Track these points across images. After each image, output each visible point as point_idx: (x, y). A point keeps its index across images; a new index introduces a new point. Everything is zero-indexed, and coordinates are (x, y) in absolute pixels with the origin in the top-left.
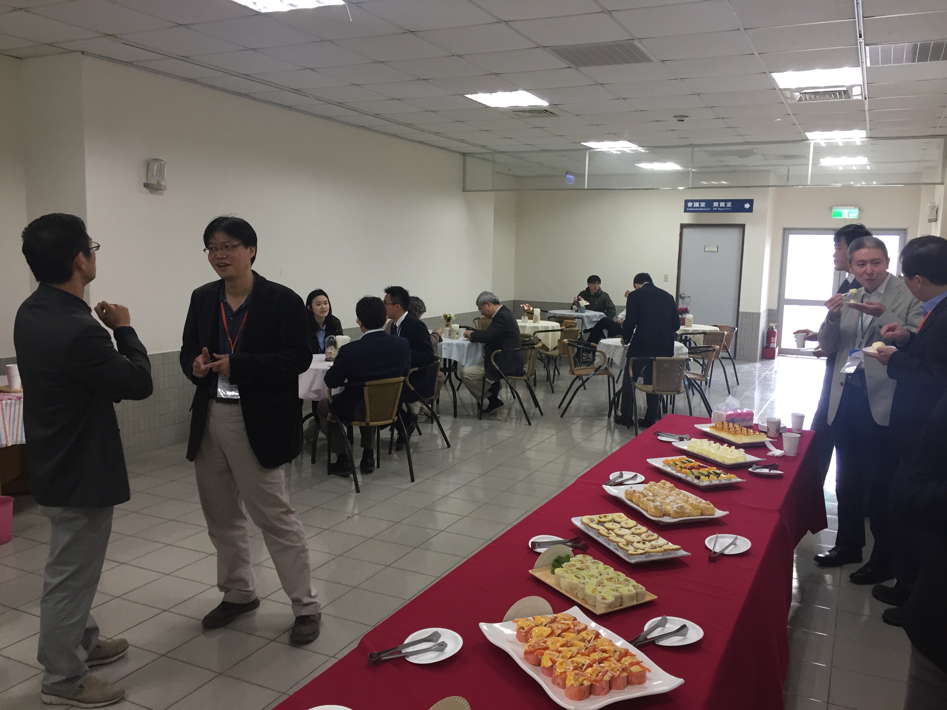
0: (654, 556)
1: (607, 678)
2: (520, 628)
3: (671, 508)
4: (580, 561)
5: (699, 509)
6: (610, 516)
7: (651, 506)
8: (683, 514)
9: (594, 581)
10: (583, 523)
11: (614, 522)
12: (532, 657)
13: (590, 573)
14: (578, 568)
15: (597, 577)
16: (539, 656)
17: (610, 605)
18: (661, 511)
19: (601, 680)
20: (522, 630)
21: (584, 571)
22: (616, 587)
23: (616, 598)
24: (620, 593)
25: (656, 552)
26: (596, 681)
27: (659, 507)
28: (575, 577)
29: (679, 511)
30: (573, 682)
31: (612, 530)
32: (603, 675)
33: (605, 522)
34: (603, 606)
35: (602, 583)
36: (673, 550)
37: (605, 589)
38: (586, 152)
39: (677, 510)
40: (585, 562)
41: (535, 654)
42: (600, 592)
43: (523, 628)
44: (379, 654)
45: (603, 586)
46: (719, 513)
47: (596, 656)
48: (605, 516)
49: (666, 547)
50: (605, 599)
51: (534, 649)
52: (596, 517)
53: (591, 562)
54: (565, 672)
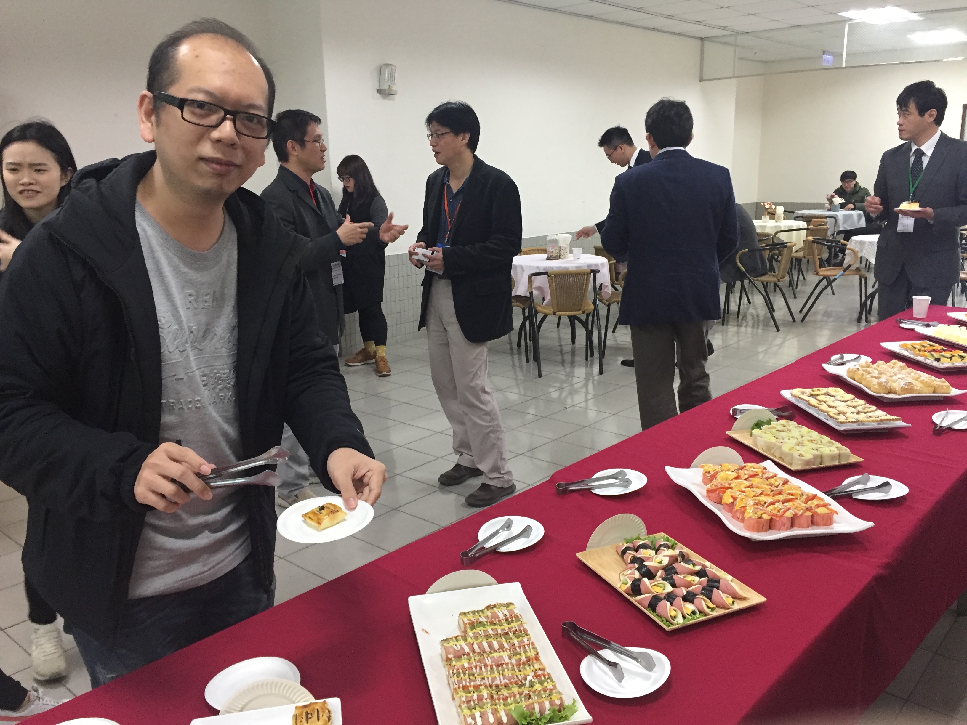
0: (867, 425)
1: (789, 514)
2: (706, 472)
3: (897, 385)
4: (781, 425)
5: (931, 387)
6: (824, 390)
7: (874, 383)
8: (911, 390)
9: (794, 441)
10: (793, 395)
11: (829, 395)
12: (714, 495)
13: (790, 435)
14: (778, 430)
15: (797, 439)
16: (721, 494)
17: (808, 462)
18: (886, 388)
19: (782, 516)
20: (708, 474)
21: (785, 433)
22: (817, 447)
23: (815, 457)
24: (821, 452)
25: (870, 421)
26: (776, 516)
27: (884, 384)
28: (773, 438)
29: (906, 387)
30: (751, 515)
31: (825, 402)
32: (785, 512)
33: (818, 395)
34: (800, 462)
35: (802, 443)
36: (890, 420)
37: (804, 448)
38: (845, 24)
39: (904, 386)
40: (787, 426)
41: (717, 492)
42: (798, 451)
43: (709, 473)
44: (566, 485)
45: (802, 446)
46: (955, 392)
47: (781, 497)
48: (819, 390)
49: (883, 418)
50: (803, 456)
51: (716, 488)
52: (808, 391)
53: (794, 427)
54: (745, 507)
